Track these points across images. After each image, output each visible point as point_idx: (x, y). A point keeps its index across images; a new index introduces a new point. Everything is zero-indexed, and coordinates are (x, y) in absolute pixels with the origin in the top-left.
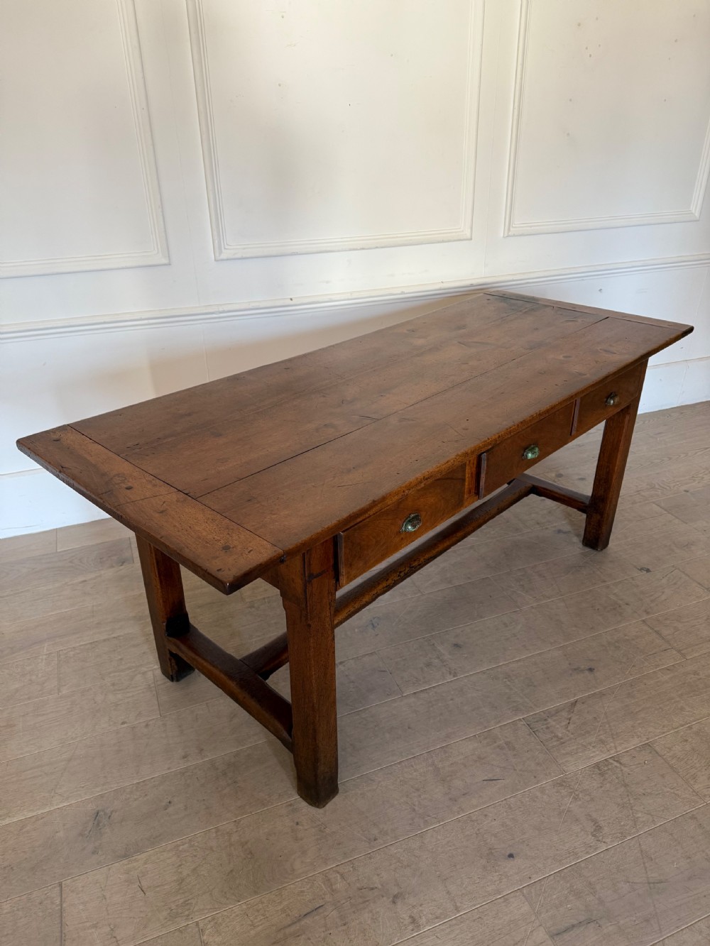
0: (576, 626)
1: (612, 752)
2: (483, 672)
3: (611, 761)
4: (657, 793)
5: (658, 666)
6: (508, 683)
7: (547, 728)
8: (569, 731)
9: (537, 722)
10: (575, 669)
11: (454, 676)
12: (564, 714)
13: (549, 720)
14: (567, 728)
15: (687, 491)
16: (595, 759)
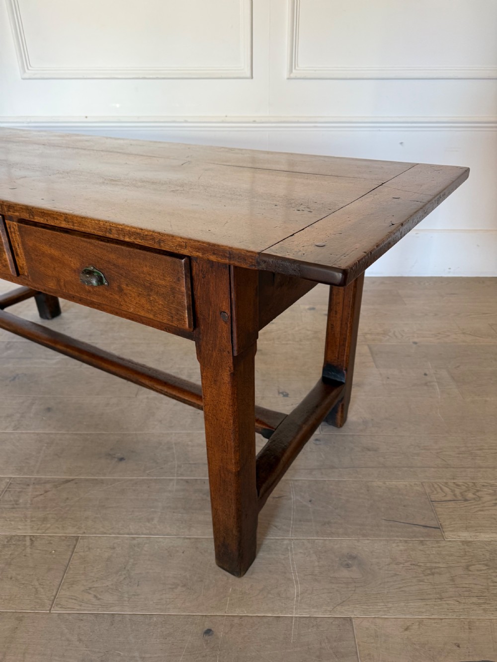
0: (160, 421)
1: (39, 531)
2: (38, 434)
3: (28, 539)
4: (23, 582)
5: (182, 475)
6: (44, 448)
7: (20, 492)
8: (32, 501)
9: (19, 484)
10: (110, 455)
11: (14, 430)
12: (48, 486)
13: (31, 486)
14: (34, 498)
15: (415, 343)
16: (19, 531)
